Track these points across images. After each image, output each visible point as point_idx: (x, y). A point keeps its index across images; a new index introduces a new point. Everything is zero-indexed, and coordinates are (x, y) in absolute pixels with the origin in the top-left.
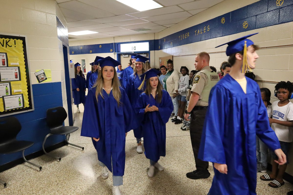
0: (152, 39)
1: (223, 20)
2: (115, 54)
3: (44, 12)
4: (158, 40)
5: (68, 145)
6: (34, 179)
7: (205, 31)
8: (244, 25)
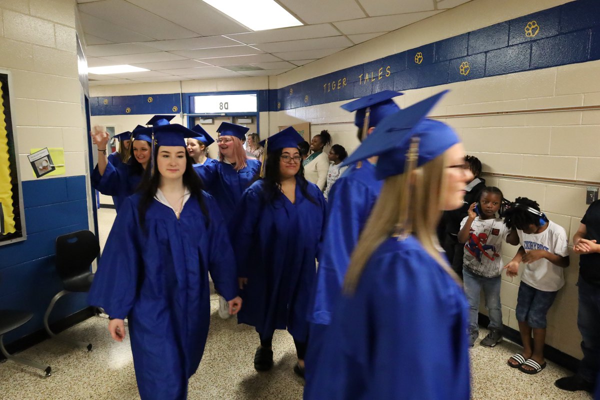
0: (264, 87)
1: (419, 57)
2: (183, 116)
3: (50, 21)
4: (276, 90)
5: (101, 315)
6: (37, 395)
7: (380, 76)
8: (462, 68)
